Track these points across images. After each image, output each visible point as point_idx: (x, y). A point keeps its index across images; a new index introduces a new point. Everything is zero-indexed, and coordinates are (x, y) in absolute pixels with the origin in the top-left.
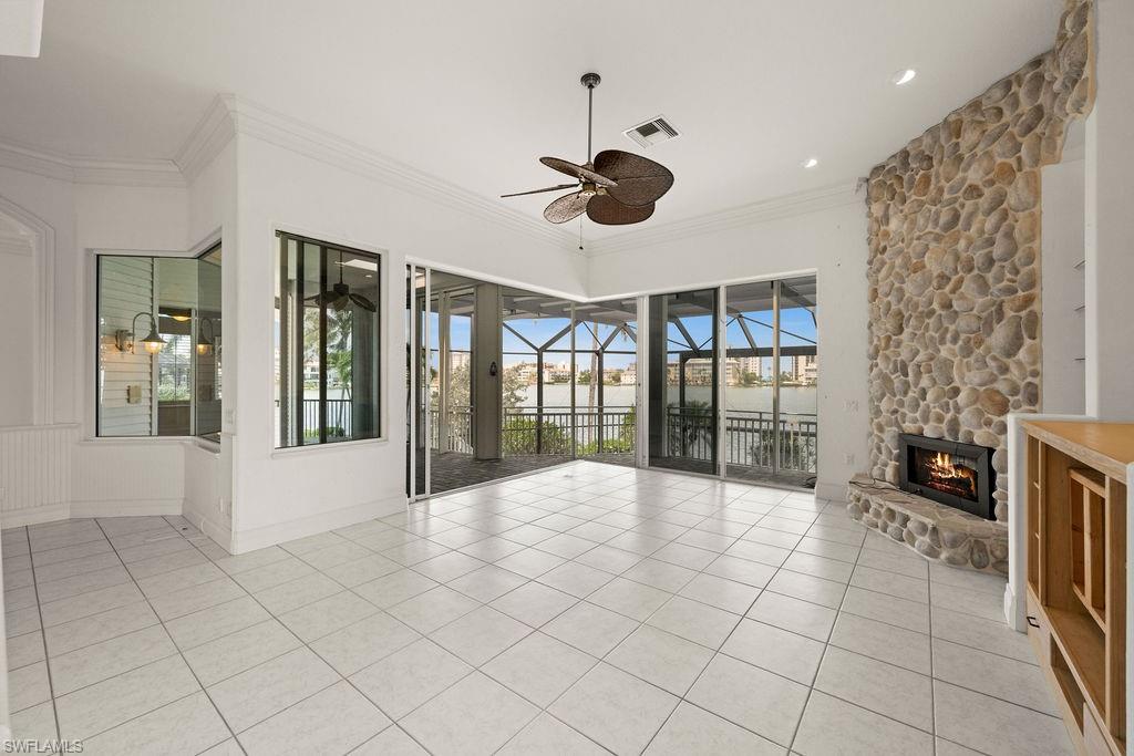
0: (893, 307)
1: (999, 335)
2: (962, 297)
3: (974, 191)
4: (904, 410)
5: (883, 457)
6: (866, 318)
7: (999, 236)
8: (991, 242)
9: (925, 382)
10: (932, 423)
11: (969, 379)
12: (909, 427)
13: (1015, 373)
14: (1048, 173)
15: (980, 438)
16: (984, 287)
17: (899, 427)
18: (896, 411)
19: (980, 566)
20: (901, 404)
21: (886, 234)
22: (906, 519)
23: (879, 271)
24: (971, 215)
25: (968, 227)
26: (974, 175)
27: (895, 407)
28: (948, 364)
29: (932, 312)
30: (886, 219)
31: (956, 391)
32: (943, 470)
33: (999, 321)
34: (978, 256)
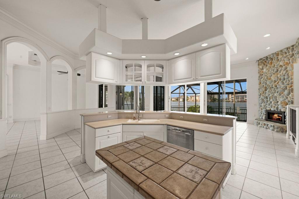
0: (264, 86)
1: (286, 92)
2: (279, 85)
3: (281, 66)
4: (267, 106)
5: (262, 115)
6: (258, 88)
7: (286, 75)
8: (284, 76)
9: (271, 100)
10: (273, 108)
11: (280, 100)
12: (268, 109)
13: (289, 99)
14: (295, 65)
15: (282, 110)
16: (283, 83)
17: (266, 109)
18: (265, 106)
19: (282, 132)
20: (266, 104)
21: (263, 72)
22: (268, 125)
23: (261, 79)
24: (280, 71)
25: (280, 72)
26: (281, 63)
27: (265, 105)
28: (276, 97)
29: (273, 87)
30: (263, 69)
31: (278, 102)
32: (275, 117)
33: (286, 89)
34: (282, 78)
